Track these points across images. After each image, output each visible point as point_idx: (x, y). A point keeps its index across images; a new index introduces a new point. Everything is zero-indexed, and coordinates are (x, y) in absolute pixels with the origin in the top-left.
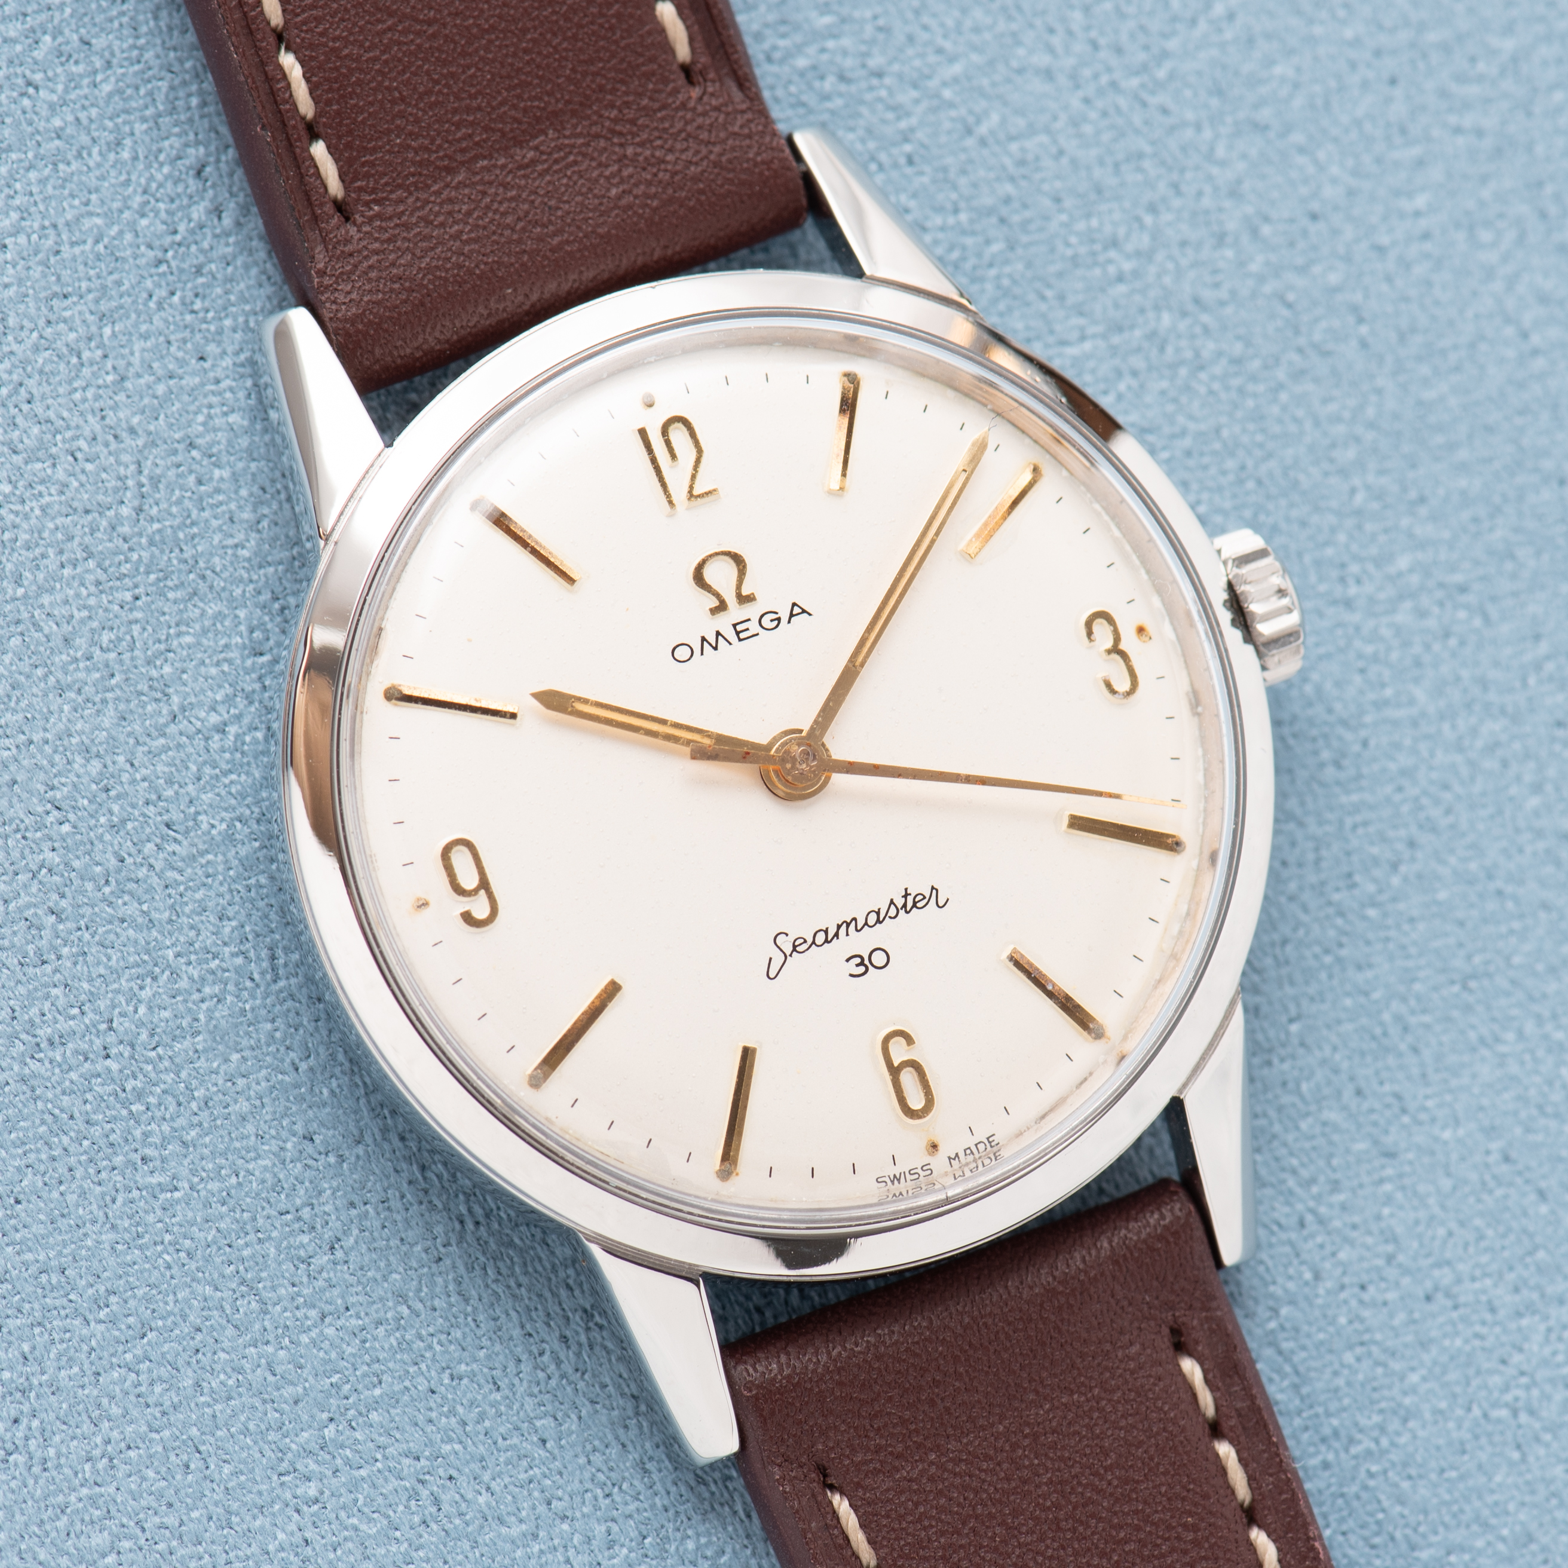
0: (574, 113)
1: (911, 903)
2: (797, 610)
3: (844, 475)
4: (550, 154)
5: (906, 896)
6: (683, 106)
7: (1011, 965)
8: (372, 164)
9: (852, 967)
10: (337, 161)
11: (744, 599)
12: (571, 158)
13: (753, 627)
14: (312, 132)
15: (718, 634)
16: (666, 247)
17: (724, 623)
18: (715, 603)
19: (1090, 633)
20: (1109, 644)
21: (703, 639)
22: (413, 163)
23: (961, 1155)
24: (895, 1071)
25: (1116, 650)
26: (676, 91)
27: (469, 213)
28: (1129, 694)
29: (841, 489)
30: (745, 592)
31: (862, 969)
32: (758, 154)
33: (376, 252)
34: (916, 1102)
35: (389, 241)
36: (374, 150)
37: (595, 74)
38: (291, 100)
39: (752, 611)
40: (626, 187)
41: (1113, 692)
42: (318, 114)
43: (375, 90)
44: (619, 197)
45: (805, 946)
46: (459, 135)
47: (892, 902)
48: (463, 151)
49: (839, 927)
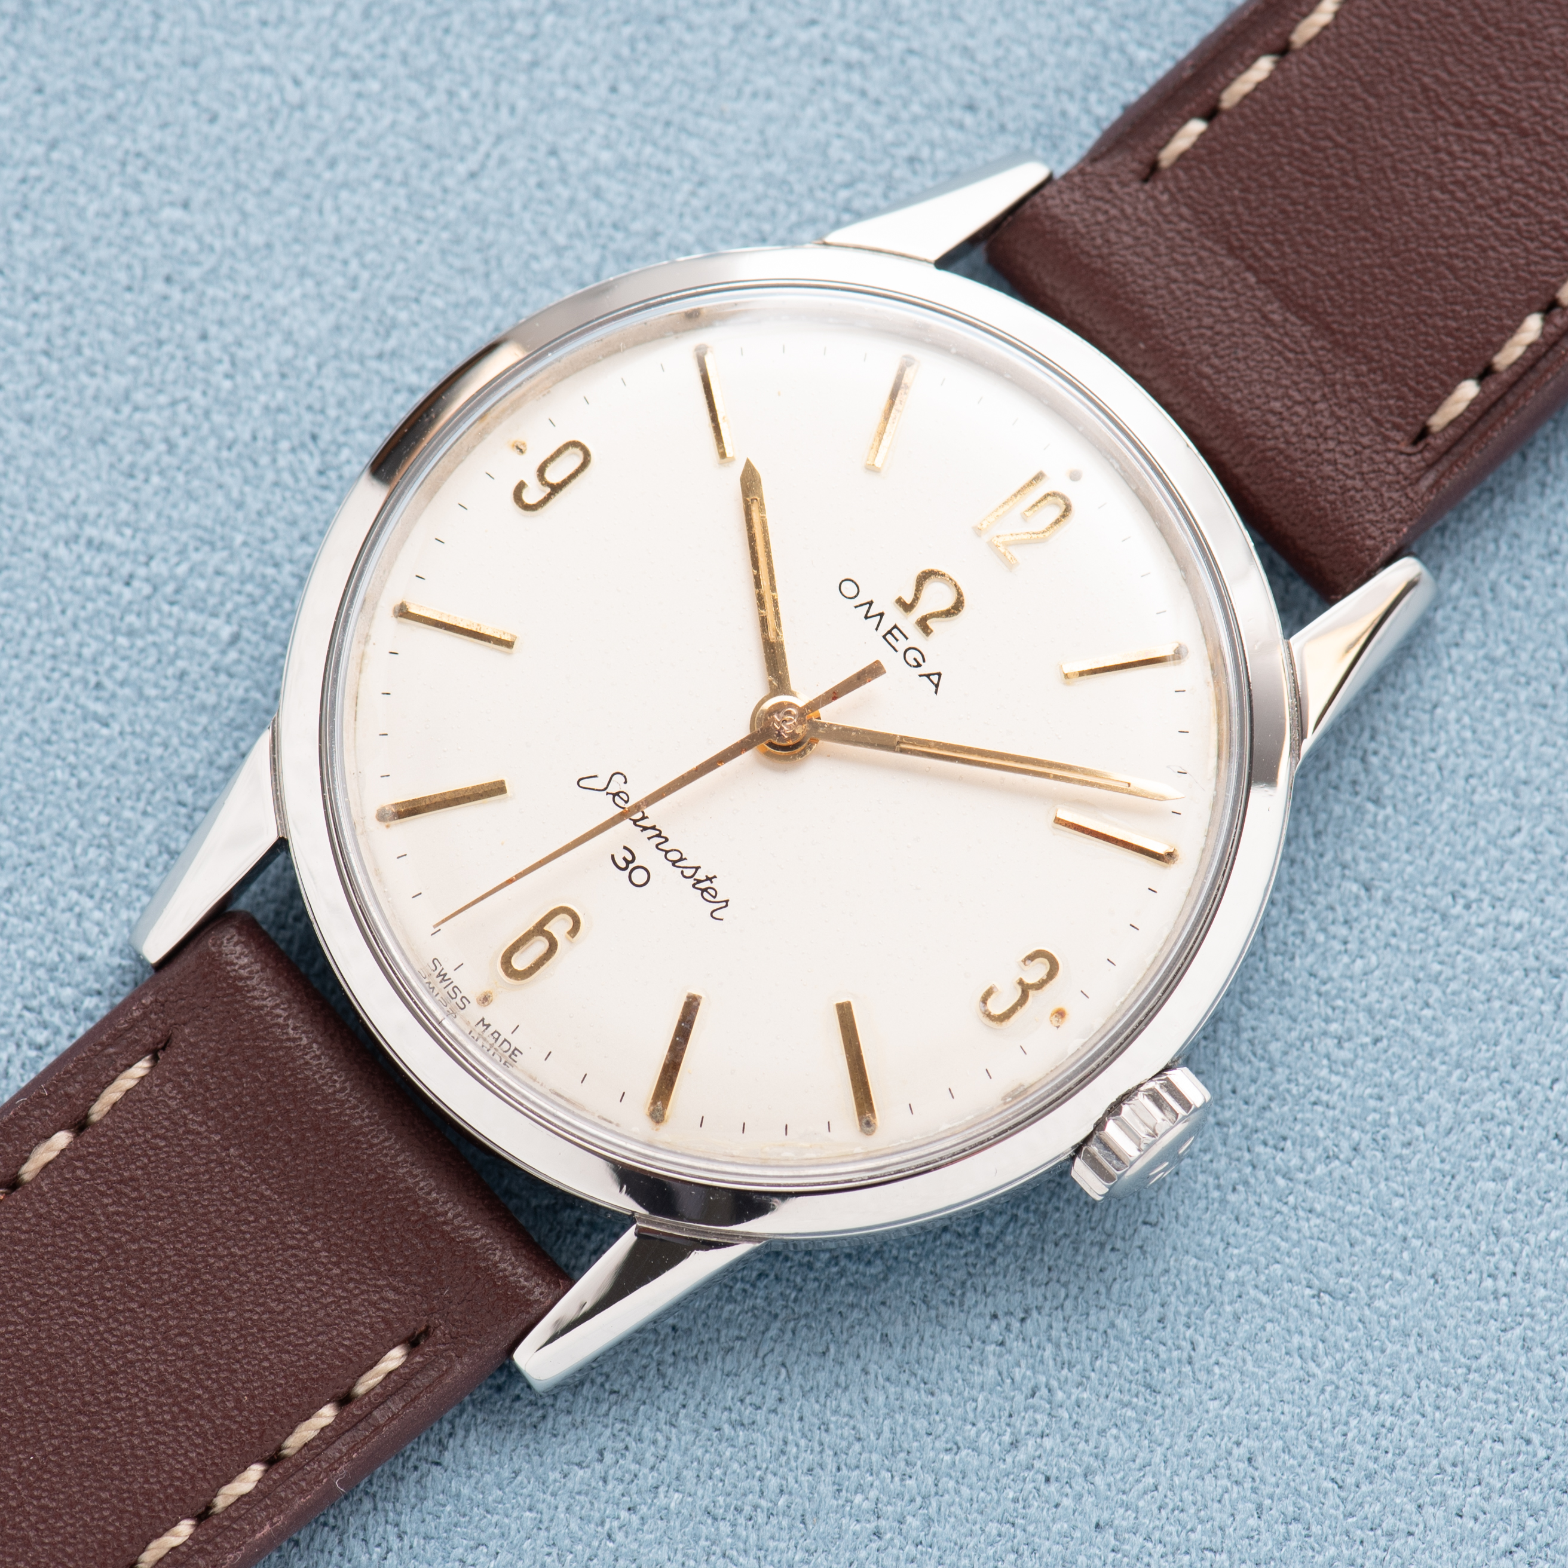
0: (1336, 343)
1: (704, 886)
2: (935, 678)
3: (1082, 674)
4: (1286, 334)
5: (708, 879)
6: (1386, 439)
7: (684, 999)
8: (1203, 177)
9: (621, 855)
10: (1195, 146)
11: (923, 624)
12: (1291, 355)
13: (902, 645)
14: (1211, 114)
15: (881, 615)
16: (1248, 475)
17: (894, 616)
18: (908, 601)
19: (1031, 958)
20: (1030, 980)
21: (870, 603)
22: (1222, 214)
23: (491, 1030)
24: (539, 929)
25: (1026, 989)
26: (1397, 427)
27: (1199, 283)
28: (989, 1015)
29: (1066, 676)
30: (930, 623)
31: (623, 864)
32: (1371, 522)
33: (1122, 211)
34: (520, 963)
35: (1139, 220)
36: (1219, 175)
37: (1379, 347)
38: (1230, 81)
39: (916, 637)
40: (1286, 414)
41: (984, 1000)
42: (1229, 113)
43: (1274, 153)
44: (1272, 412)
45: (621, 803)
46: (1267, 246)
47: (697, 868)
48: (1254, 256)
49: (653, 828)
